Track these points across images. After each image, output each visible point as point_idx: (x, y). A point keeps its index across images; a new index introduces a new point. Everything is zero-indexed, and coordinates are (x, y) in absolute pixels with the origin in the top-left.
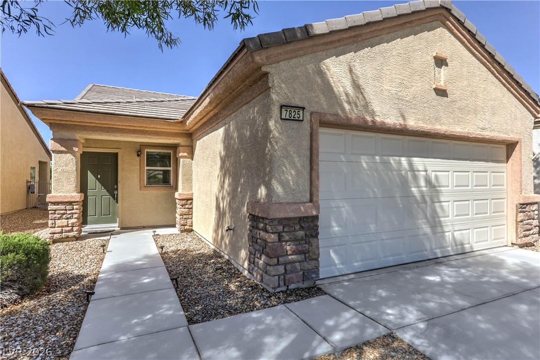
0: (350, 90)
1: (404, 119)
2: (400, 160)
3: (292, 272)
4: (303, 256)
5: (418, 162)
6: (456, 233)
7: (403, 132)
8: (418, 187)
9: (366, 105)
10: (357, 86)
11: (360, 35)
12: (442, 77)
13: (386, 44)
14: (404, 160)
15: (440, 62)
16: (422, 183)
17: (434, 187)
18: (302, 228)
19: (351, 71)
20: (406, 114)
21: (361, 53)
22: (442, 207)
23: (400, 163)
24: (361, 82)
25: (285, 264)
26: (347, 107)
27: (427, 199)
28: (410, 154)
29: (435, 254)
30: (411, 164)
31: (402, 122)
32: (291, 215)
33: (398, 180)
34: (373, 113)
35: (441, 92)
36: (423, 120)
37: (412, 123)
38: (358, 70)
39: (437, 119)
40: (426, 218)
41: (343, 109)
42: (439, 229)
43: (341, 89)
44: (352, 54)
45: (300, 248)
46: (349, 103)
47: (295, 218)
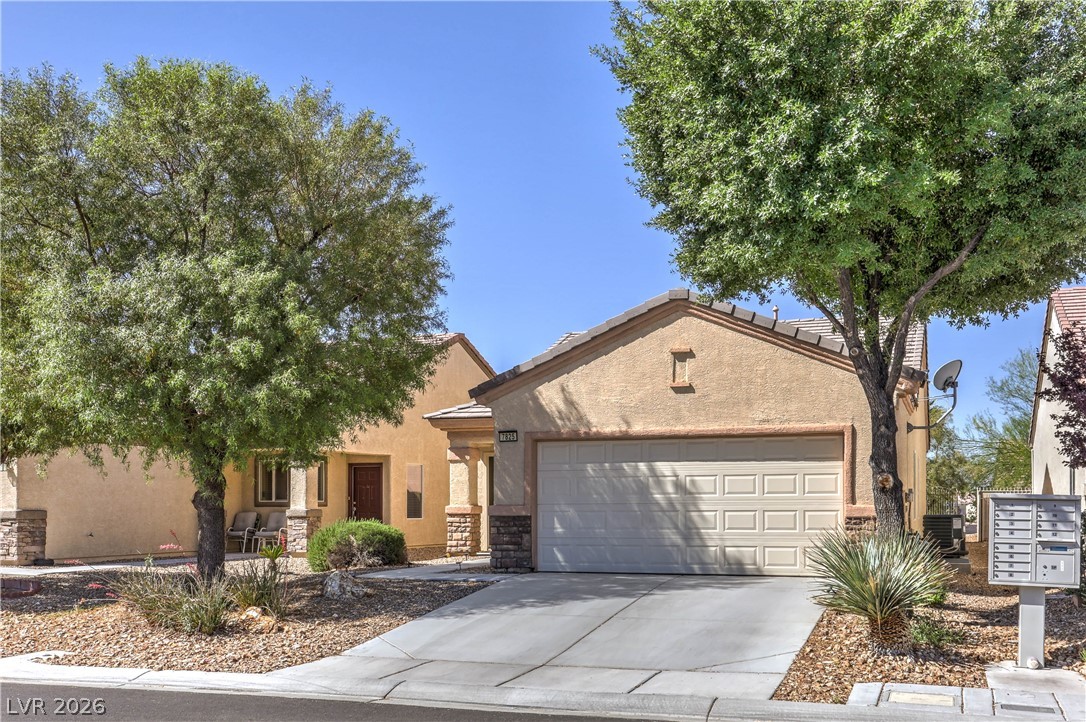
0: (562, 406)
1: (628, 423)
2: (637, 466)
3: (506, 557)
4: (516, 547)
5: (664, 467)
6: (727, 549)
7: (625, 437)
8: (664, 493)
9: (581, 418)
10: (570, 403)
11: (571, 358)
12: (686, 373)
13: (604, 357)
14: (642, 466)
15: (681, 356)
16: (670, 489)
17: (691, 493)
18: (515, 525)
19: (563, 390)
20: (630, 420)
21: (575, 372)
22: (703, 518)
23: (637, 468)
24: (575, 398)
25: (502, 550)
26: (559, 422)
27: (679, 507)
28: (650, 459)
29: (692, 569)
30: (652, 470)
31: (624, 428)
32: (505, 514)
33: (633, 485)
34: (588, 424)
35: (688, 389)
36: (657, 423)
37: (638, 428)
38: (571, 388)
39: (678, 419)
40: (676, 527)
41: (556, 425)
42: (697, 542)
43: (554, 409)
44: (566, 375)
45: (513, 540)
46: (561, 419)
47: (509, 517)
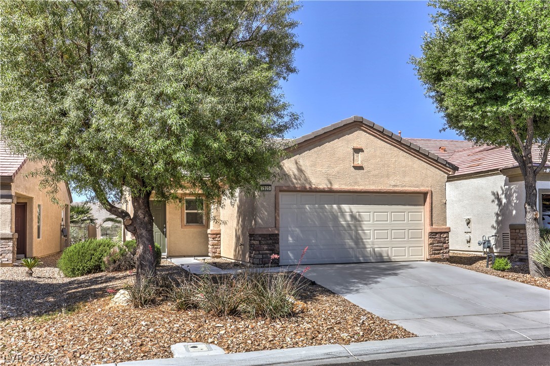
0: (296, 172)
2: (332, 206)
3: (265, 258)
4: (271, 252)
5: (345, 207)
6: (376, 249)
7: (331, 191)
8: (346, 221)
9: (306, 179)
10: (300, 171)
11: (302, 146)
12: (360, 159)
13: (318, 147)
14: (335, 206)
15: (357, 151)
16: (348, 218)
17: (359, 221)
18: (271, 239)
19: (296, 163)
20: (332, 182)
21: (303, 154)
22: (364, 233)
23: (332, 208)
24: (303, 168)
25: (263, 254)
26: (294, 181)
27: (353, 228)
28: (339, 203)
29: (359, 260)
30: (340, 208)
31: (329, 186)
32: (265, 233)
33: (330, 216)
34: (310, 183)
35: (360, 168)
36: (345, 184)
37: (336, 187)
38: (301, 162)
39: (356, 183)
40: (352, 239)
41: (293, 183)
42: (361, 246)
43: (291, 174)
44: (298, 156)
45: (270, 248)
46: (296, 179)
47: (267, 234)
